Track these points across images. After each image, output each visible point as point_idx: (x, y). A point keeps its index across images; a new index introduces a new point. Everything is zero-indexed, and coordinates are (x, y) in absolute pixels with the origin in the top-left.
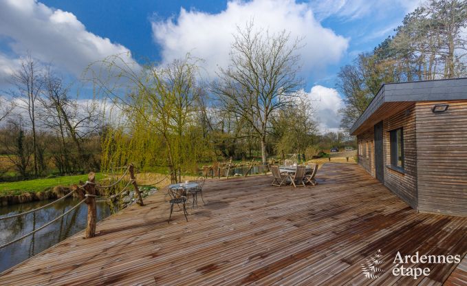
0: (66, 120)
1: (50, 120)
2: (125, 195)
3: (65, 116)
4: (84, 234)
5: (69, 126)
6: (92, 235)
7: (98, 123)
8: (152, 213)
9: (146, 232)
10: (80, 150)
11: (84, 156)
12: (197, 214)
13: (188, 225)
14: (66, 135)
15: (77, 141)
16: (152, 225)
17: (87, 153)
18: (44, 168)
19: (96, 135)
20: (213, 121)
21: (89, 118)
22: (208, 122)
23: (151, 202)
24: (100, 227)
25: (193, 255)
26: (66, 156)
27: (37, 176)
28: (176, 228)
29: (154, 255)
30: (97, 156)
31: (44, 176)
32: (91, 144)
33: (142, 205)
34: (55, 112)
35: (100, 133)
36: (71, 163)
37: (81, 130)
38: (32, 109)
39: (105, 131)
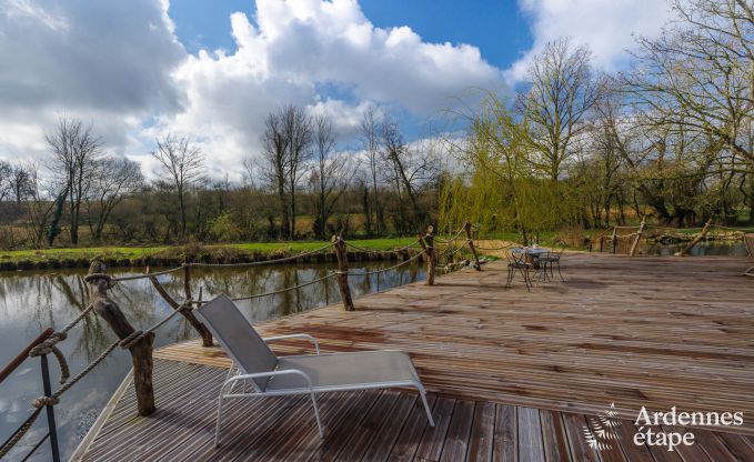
0: (402, 172)
1: (388, 173)
2: (463, 265)
3: (401, 167)
4: (425, 282)
5: (405, 178)
6: (431, 283)
7: (434, 171)
8: (490, 278)
9: (479, 292)
10: (416, 208)
11: (420, 215)
12: (545, 288)
13: (528, 294)
14: (401, 190)
15: (412, 196)
16: (486, 287)
17: (423, 212)
18: (385, 228)
19: (431, 187)
20: (634, 146)
21: (424, 167)
22: (621, 149)
23: (490, 269)
24: (437, 280)
25: (524, 316)
26: (403, 215)
27: (379, 236)
28: (513, 294)
29: (483, 308)
30: (433, 215)
31: (385, 237)
32: (425, 200)
33: (479, 269)
34: (392, 164)
35: (436, 185)
36: (407, 224)
37: (416, 183)
38: (373, 163)
39: (441, 182)
